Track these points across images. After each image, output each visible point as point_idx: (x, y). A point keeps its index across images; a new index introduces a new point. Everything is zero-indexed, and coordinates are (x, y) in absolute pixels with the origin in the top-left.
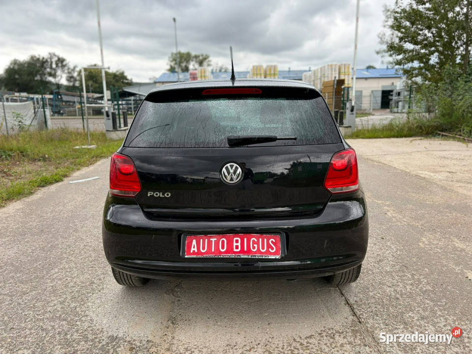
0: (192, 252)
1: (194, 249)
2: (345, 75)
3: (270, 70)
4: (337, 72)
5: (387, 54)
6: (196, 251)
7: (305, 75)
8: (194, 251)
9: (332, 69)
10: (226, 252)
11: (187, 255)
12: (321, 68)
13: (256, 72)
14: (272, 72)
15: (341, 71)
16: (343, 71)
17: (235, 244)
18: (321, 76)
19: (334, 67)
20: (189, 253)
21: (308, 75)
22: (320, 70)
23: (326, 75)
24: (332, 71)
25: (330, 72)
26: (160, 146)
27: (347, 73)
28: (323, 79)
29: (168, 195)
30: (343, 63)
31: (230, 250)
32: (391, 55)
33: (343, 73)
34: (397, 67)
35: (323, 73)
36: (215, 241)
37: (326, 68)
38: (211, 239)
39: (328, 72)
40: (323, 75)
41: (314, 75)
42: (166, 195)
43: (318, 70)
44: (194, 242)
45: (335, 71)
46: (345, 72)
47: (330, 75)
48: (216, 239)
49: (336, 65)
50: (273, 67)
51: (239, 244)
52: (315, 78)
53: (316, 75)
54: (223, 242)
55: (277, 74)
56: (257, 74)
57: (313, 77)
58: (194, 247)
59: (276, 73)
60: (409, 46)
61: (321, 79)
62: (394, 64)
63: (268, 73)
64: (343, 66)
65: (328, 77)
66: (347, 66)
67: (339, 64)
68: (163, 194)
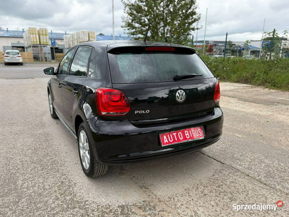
0: (165, 143)
1: (166, 141)
2: (92, 38)
3: (43, 31)
4: (88, 36)
5: (126, 28)
6: (167, 142)
7: (65, 37)
8: (166, 142)
9: (84, 34)
10: (183, 140)
11: (163, 145)
12: (77, 33)
13: (32, 32)
14: (44, 33)
15: (90, 36)
16: (91, 36)
17: (186, 135)
18: (77, 38)
19: (85, 33)
20: (164, 144)
21: (68, 37)
22: (76, 34)
23: (81, 38)
24: (84, 35)
25: (83, 36)
26: (139, 82)
27: (93, 37)
28: (78, 40)
29: (148, 111)
30: (91, 31)
31: (185, 138)
32: (129, 29)
33: (91, 37)
34: (132, 36)
35: (78, 36)
36: (176, 134)
37: (81, 33)
38: (173, 134)
39: (81, 36)
40: (78, 38)
41: (72, 37)
42: (146, 112)
43: (75, 33)
44: (165, 137)
45: (86, 35)
46: (92, 37)
47: (83, 38)
48: (176, 133)
49: (86, 32)
50: (44, 30)
51: (188, 134)
52: (73, 39)
53: (74, 37)
54: (180, 134)
55: (47, 35)
56: (32, 33)
57: (71, 38)
58: (166, 140)
59: (46, 33)
60: (137, 25)
61: (77, 40)
62: (130, 34)
63: (41, 33)
64: (91, 33)
65: (82, 39)
66: (93, 33)
67: (88, 31)
68: (145, 112)
